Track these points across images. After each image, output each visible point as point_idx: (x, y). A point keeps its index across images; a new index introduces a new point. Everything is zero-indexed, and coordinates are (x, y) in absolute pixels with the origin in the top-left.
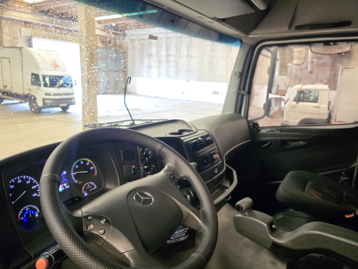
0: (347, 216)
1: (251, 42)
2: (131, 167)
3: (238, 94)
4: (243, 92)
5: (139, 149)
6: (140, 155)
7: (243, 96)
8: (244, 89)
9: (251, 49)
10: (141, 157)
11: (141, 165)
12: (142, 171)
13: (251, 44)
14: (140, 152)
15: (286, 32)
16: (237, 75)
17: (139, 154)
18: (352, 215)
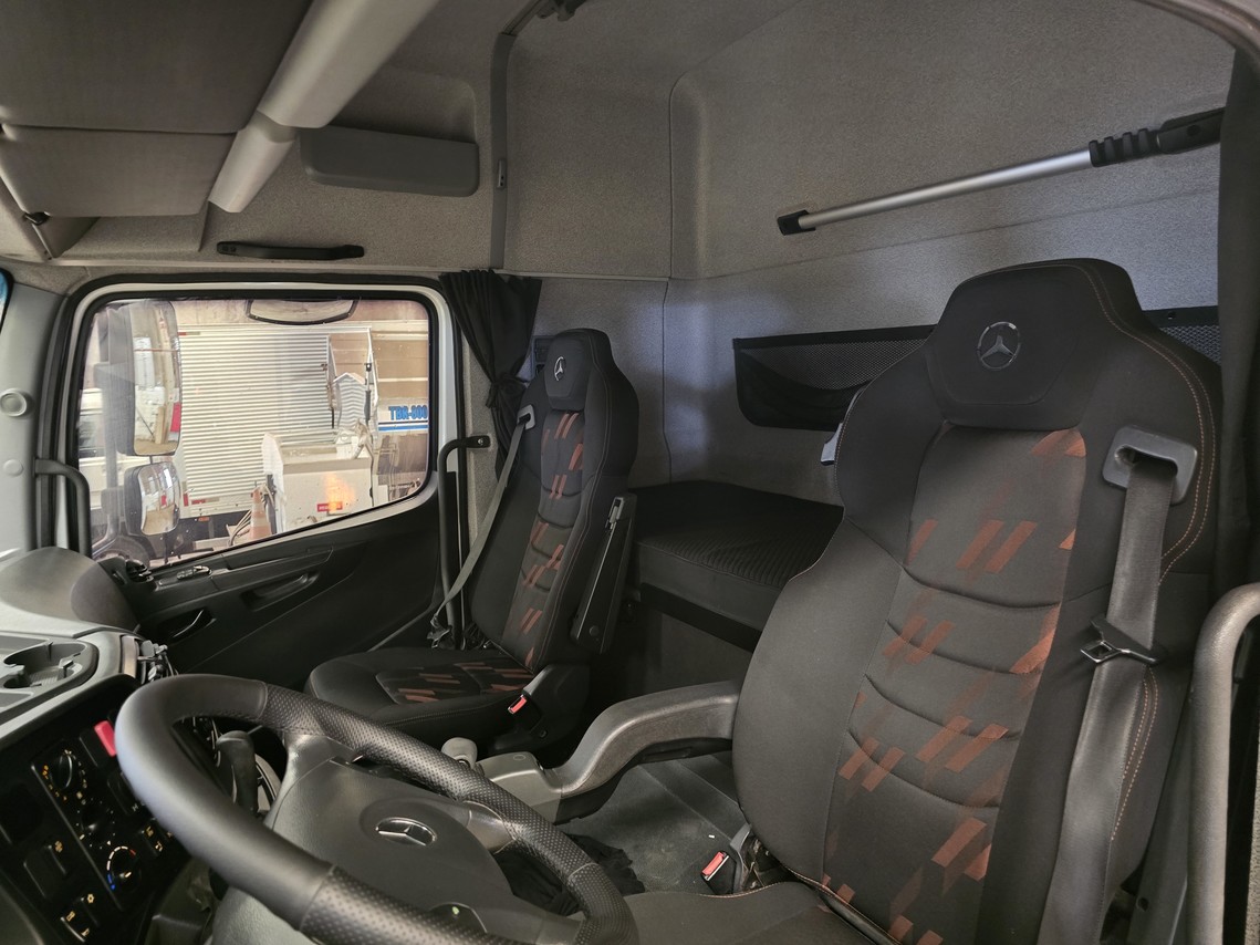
0: (514, 710)
1: (59, 285)
2: (48, 852)
3: (33, 477)
4: (54, 467)
5: (40, 770)
6: (53, 792)
7: (53, 478)
8: (53, 456)
9: (61, 311)
10: (59, 800)
11: (74, 826)
12: (87, 846)
13: (60, 290)
14: (48, 783)
15: (189, 257)
16: (17, 407)
17: (48, 789)
18: (523, 701)
